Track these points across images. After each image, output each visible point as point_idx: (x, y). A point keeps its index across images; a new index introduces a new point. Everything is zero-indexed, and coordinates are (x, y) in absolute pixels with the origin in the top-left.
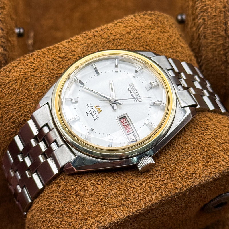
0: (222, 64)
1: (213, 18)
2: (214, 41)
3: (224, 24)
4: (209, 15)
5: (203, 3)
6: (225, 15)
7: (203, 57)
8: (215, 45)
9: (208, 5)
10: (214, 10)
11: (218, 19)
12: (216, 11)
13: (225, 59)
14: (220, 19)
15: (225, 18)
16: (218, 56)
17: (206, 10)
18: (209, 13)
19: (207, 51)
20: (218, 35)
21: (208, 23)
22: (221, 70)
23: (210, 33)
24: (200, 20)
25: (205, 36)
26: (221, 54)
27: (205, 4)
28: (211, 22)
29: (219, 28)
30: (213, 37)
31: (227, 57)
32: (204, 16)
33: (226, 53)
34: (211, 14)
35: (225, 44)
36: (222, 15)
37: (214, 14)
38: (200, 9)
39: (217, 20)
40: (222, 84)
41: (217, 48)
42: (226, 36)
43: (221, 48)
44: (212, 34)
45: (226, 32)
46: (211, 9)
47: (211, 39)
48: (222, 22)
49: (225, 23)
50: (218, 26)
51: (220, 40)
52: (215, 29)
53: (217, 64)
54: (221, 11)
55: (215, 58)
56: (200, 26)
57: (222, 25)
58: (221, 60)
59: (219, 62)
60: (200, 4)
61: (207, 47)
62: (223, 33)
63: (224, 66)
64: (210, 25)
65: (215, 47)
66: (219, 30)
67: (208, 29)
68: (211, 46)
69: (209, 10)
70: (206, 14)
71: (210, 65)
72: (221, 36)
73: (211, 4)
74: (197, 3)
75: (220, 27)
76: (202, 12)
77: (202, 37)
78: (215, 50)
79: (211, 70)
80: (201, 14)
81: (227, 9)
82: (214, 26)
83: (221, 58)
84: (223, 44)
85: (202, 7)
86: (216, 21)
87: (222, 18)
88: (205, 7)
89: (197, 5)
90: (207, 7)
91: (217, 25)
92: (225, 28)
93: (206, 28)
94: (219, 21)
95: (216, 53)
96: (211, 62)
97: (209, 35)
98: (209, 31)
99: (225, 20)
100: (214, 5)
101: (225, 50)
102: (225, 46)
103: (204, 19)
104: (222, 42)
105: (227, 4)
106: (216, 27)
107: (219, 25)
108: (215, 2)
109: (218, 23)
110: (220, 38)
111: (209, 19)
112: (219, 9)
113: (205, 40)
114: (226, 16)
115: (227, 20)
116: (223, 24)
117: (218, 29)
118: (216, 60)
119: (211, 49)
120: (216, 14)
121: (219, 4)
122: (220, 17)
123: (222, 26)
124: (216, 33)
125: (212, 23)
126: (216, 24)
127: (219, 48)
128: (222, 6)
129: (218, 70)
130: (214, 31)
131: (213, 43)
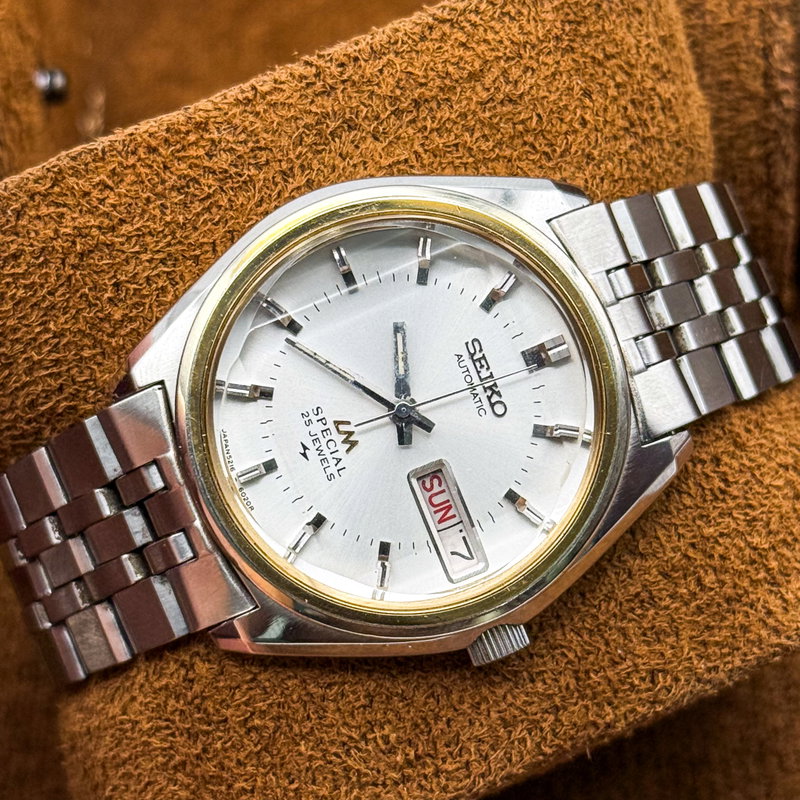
1: (720, 34)
3: (761, 53)
4: (710, 22)
10: (725, 4)
11: (738, 37)
12: (731, 7)
14: (746, 37)
15: (763, 34)
18: (708, 17)
20: (738, 94)
28: (714, 46)
29: (743, 66)
30: (721, 99)
34: (714, 19)
37: (726, 18)
39: (735, 40)
44: (720, 90)
45: (769, 82)
47: (714, 106)
48: (754, 46)
49: (764, 49)
50: (739, 61)
51: (746, 109)
52: (729, 71)
54: (748, 9)
57: (753, 56)
62: (756, 86)
66: (744, 74)
67: (705, 70)
69: (710, 6)
75: (746, 62)
82: (726, 60)
86: (731, 42)
87: (752, 33)
91: (734, 59)
92: (762, 69)
94: (744, 44)
98: (707, 79)
99: (764, 41)
104: (754, 118)
106: (733, 63)
107: (743, 58)
109: (740, 50)
110: (748, 103)
111: (710, 38)
112: (742, 3)
114: (767, 26)
115: (770, 40)
116: (756, 53)
117: (737, 71)
120: (733, 20)
122: (746, 28)
123: (754, 62)
124: (732, 87)
125: (719, 51)
126: (732, 55)
130: (726, 76)
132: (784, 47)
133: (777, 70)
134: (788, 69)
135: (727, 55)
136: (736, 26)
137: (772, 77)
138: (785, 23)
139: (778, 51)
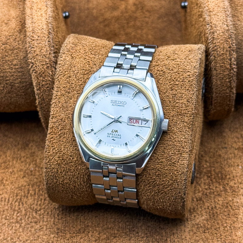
0: (227, 89)
1: (221, 55)
2: (222, 72)
4: (219, 53)
5: (214, 45)
6: (230, 53)
7: (214, 83)
8: (223, 75)
9: (218, 46)
10: (222, 49)
12: (223, 50)
13: (230, 85)
15: (230, 55)
16: (225, 83)
17: (216, 50)
18: (218, 52)
19: (217, 79)
20: (224, 68)
21: (217, 59)
22: (227, 93)
23: (219, 67)
24: (212, 57)
25: (215, 68)
26: (227, 82)
27: (216, 45)
29: (226, 62)
30: (221, 69)
31: (231, 84)
32: (215, 54)
33: (231, 81)
34: (220, 52)
35: (230, 74)
36: (228, 53)
37: (222, 52)
38: (212, 49)
39: (224, 57)
40: (227, 103)
41: (224, 77)
42: (230, 69)
43: (227, 77)
44: (221, 67)
45: (231, 65)
46: (220, 49)
47: (219, 70)
49: (230, 59)
50: (225, 61)
51: (226, 71)
52: (223, 63)
53: (224, 88)
54: (227, 50)
55: (222, 84)
56: (211, 61)
57: (228, 60)
58: (227, 86)
59: (225, 87)
60: (212, 45)
61: (217, 76)
62: (228, 66)
63: (229, 90)
64: (219, 60)
65: (222, 76)
67: (218, 63)
68: (220, 76)
69: (218, 50)
70: (216, 52)
71: (218, 89)
72: (227, 69)
73: (220, 45)
74: (209, 44)
76: (213, 50)
77: (213, 69)
78: (223, 79)
79: (219, 93)
80: (212, 53)
81: (232, 49)
83: (227, 84)
84: (228, 74)
85: (213, 47)
87: (228, 55)
88: (215, 47)
89: (210, 45)
90: (217, 47)
91: (224, 61)
92: (230, 63)
93: (216, 63)
95: (223, 81)
96: (219, 88)
97: (218, 67)
98: (218, 65)
99: (230, 57)
100: (222, 46)
101: (230, 78)
102: (230, 76)
103: (214, 56)
104: (228, 73)
105: (231, 45)
107: (226, 60)
108: (223, 44)
110: (226, 70)
111: (219, 56)
112: (226, 49)
113: (215, 71)
115: (231, 57)
116: (229, 60)
117: (224, 63)
118: (223, 85)
119: (219, 78)
120: (224, 53)
121: (226, 45)
122: (226, 54)
123: (228, 62)
124: (223, 66)
125: (221, 59)
127: (226, 77)
128: (228, 47)
129: (224, 93)
130: (222, 64)
131: (221, 74)
132: (234, 58)
133: (233, 63)
134: (235, 63)
135: (222, 60)
136: (224, 54)
137: (232, 65)
138: (235, 53)
139: (233, 59)
